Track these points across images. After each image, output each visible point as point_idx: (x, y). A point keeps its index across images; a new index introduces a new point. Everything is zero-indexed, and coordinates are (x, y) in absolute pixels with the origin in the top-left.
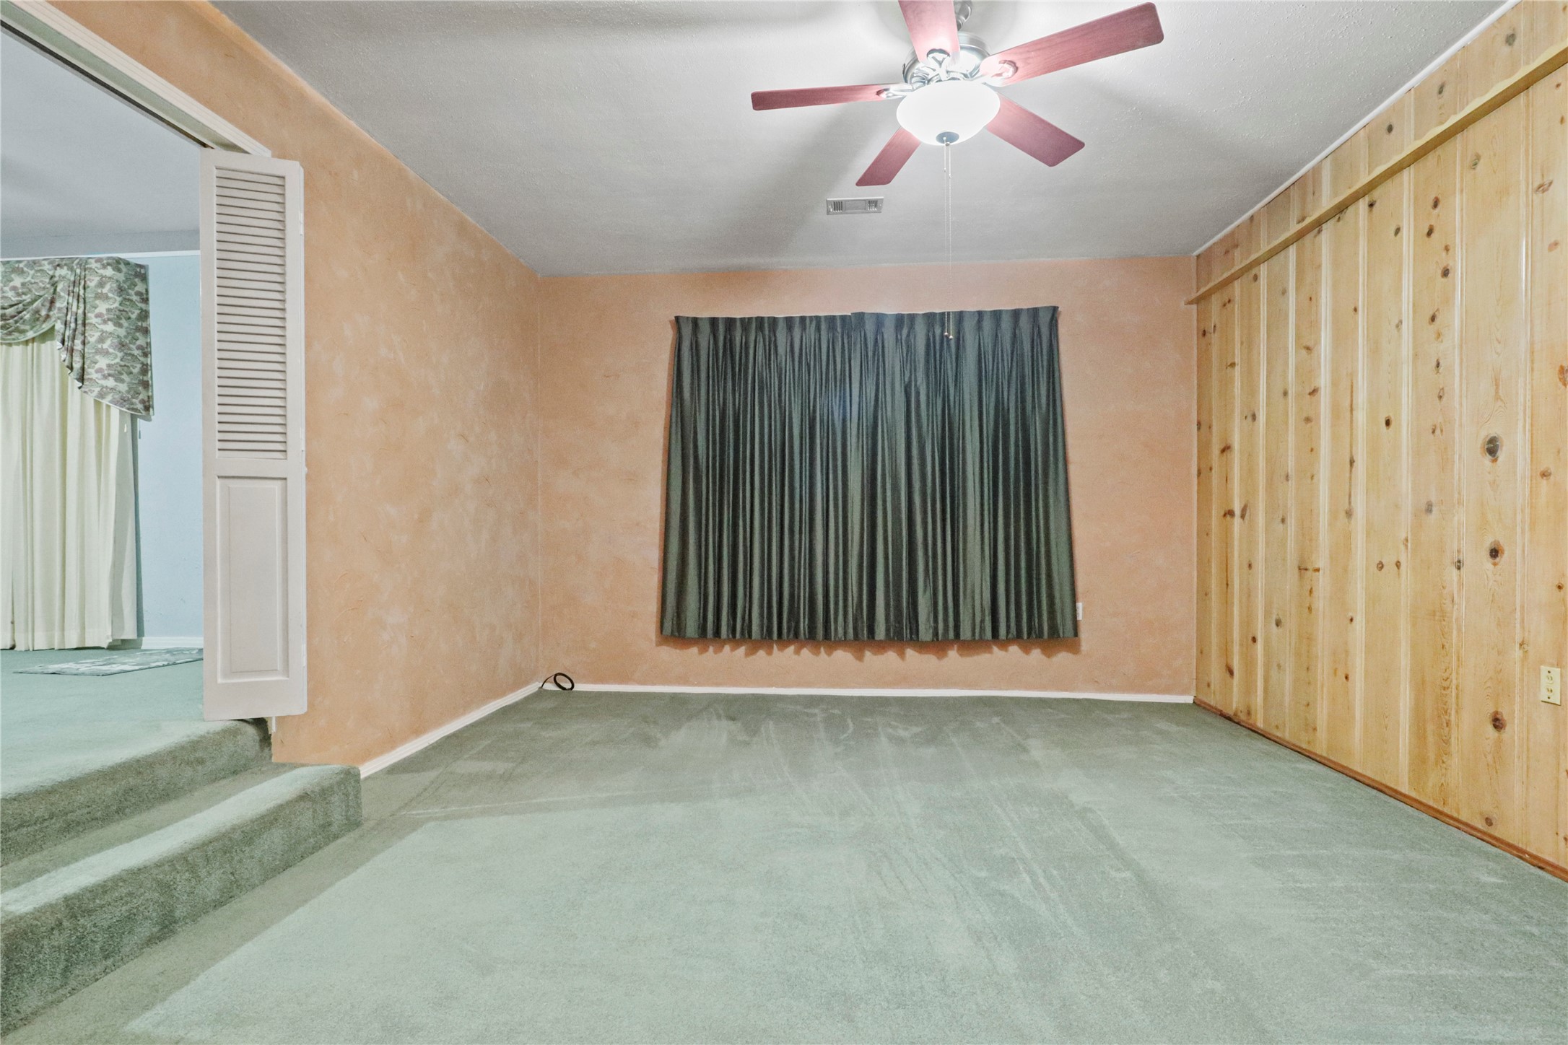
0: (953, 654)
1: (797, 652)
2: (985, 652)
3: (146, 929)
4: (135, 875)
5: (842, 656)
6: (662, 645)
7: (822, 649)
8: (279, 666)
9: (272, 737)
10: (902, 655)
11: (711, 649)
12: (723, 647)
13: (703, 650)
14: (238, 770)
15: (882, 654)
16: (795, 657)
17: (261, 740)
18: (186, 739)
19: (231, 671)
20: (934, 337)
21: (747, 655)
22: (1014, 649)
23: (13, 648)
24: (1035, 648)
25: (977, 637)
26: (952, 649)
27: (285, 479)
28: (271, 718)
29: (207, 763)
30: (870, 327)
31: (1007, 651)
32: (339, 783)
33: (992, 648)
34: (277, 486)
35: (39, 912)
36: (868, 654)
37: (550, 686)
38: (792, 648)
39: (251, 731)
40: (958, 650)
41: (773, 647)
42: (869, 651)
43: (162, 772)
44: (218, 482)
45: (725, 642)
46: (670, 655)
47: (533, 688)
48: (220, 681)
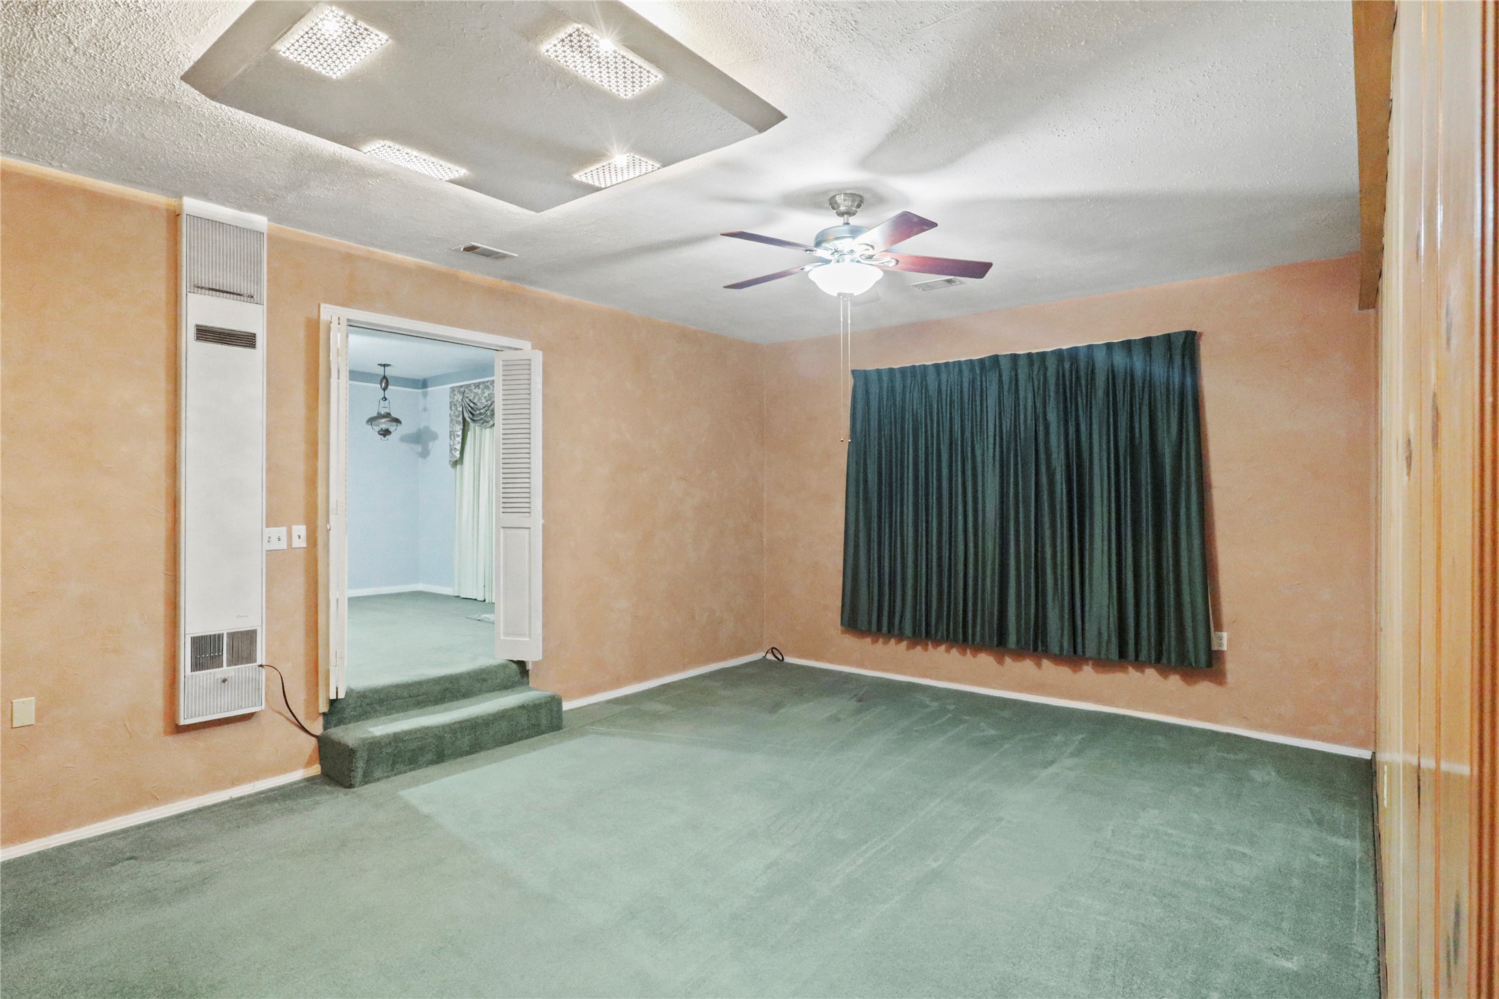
0: (1088, 670)
1: (948, 651)
2: (1119, 671)
3: (430, 756)
4: (425, 731)
5: (985, 660)
6: (846, 633)
7: (968, 651)
8: (527, 633)
9: (530, 672)
10: (1039, 665)
11: (881, 640)
12: (890, 640)
13: (875, 641)
14: (507, 686)
15: (1020, 661)
16: (946, 655)
17: (520, 673)
18: (479, 667)
19: (506, 634)
20: (1063, 371)
21: (908, 649)
22: (1151, 673)
23: (485, 601)
24: (1174, 673)
25: (1103, 656)
26: (1087, 665)
27: (529, 528)
28: (528, 662)
29: (489, 682)
30: (1005, 366)
31: (1143, 672)
32: (546, 703)
33: (1127, 668)
34: (526, 531)
35: (382, 737)
36: (1008, 660)
37: (770, 657)
38: (943, 648)
39: (514, 666)
40: (1093, 665)
41: (928, 645)
42: (1009, 657)
43: (463, 683)
44: (502, 530)
45: (894, 636)
46: (851, 643)
47: (757, 656)
48: (502, 637)
